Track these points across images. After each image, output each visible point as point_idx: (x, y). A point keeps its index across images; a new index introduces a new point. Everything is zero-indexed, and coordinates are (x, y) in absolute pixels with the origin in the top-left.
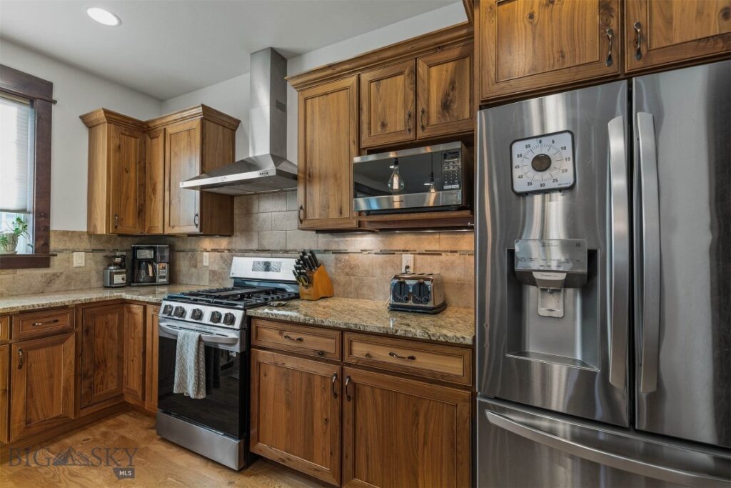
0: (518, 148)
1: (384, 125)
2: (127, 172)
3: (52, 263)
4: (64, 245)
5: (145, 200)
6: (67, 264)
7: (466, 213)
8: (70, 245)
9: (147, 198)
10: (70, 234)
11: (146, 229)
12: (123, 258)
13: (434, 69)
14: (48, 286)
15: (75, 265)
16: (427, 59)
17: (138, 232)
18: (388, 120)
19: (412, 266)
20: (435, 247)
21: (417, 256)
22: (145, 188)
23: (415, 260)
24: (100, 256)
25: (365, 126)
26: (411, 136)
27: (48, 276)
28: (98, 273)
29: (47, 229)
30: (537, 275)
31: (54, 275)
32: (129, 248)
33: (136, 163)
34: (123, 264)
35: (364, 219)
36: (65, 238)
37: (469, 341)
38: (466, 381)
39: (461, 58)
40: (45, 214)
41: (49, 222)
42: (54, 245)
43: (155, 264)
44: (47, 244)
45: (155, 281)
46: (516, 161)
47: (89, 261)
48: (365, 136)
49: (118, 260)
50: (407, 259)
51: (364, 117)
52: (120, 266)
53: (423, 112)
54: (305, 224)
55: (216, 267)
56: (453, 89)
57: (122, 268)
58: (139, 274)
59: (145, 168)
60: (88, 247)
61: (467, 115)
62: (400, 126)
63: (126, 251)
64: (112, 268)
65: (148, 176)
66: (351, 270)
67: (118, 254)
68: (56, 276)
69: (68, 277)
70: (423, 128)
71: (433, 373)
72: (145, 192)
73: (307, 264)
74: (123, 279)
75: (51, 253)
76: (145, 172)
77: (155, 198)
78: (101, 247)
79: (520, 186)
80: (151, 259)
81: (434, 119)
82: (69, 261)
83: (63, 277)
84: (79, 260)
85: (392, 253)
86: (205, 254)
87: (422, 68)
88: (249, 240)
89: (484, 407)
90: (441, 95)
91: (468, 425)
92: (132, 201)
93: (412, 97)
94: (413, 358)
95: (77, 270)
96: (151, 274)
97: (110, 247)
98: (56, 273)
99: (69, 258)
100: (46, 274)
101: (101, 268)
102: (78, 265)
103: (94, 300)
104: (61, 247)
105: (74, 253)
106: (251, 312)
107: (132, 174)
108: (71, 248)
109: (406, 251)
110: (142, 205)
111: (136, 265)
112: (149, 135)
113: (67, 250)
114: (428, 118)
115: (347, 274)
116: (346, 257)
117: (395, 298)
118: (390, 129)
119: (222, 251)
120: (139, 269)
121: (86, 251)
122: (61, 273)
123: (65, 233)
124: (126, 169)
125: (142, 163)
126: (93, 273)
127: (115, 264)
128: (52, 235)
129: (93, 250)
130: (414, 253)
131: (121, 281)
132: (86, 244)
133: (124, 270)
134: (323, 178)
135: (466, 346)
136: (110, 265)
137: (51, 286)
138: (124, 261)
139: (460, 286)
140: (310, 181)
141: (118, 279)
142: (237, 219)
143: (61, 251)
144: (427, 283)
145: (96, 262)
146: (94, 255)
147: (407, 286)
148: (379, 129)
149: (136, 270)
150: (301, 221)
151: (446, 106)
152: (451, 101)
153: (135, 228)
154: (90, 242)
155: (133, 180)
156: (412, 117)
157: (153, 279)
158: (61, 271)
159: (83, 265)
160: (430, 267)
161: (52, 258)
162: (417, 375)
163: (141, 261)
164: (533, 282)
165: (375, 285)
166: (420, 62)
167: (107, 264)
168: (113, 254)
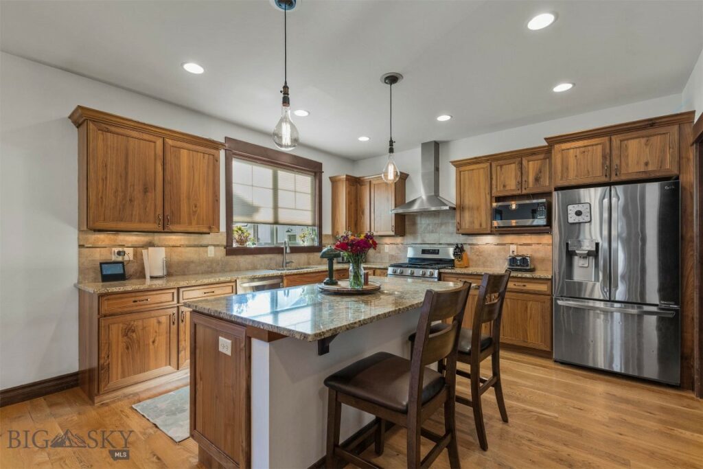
0: (570, 207)
1: (504, 186)
4: (326, 241)
7: (548, 228)
10: (327, 236)
13: (531, 163)
16: (527, 158)
18: (507, 183)
19: (515, 250)
20: (529, 242)
21: (519, 246)
22: (357, 211)
23: (517, 248)
25: (494, 187)
26: (519, 192)
29: (321, 234)
30: (577, 252)
35: (494, 229)
37: (550, 277)
38: (549, 292)
39: (545, 159)
42: (323, 241)
46: (569, 212)
48: (494, 191)
50: (513, 247)
51: (494, 182)
53: (525, 181)
54: (460, 231)
55: (393, 253)
56: (541, 172)
59: (357, 201)
61: (547, 184)
62: (513, 187)
65: (359, 205)
66: (480, 253)
70: (525, 189)
71: (535, 291)
72: (357, 214)
73: (459, 250)
76: (357, 203)
77: (364, 217)
79: (571, 220)
81: (531, 185)
85: (504, 244)
86: (386, 246)
87: (525, 162)
88: (415, 238)
89: (556, 299)
90: (534, 175)
91: (549, 309)
93: (519, 174)
94: (524, 286)
106: (442, 271)
109: (512, 244)
112: (359, 183)
114: (528, 185)
115: (478, 255)
116: (477, 247)
117: (510, 265)
118: (508, 188)
119: (397, 244)
128: (324, 237)
130: (517, 244)
134: (471, 209)
135: (549, 279)
139: (543, 260)
140: (463, 211)
142: (407, 227)
144: (528, 258)
147: (517, 260)
148: (502, 188)
150: (458, 230)
151: (537, 180)
152: (540, 178)
155: (353, 208)
156: (520, 184)
160: (526, 251)
162: (528, 292)
164: (576, 254)
165: (494, 261)
166: (524, 159)
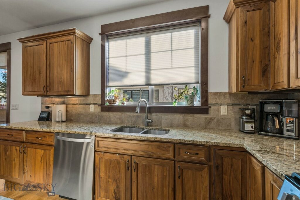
2: (252, 41)
3: (209, 112)
4: (215, 101)
5: (269, 61)
6: (217, 113)
8: (219, 101)
9: (272, 58)
10: (219, 94)
11: (271, 86)
12: (253, 110)
14: (208, 125)
15: (222, 114)
17: (263, 89)
22: (269, 49)
24: (237, 108)
27: (208, 119)
28: (235, 120)
29: (207, 91)
31: (211, 118)
32: (258, 103)
33: (260, 31)
34: (253, 115)
36: (216, 97)
40: (206, 83)
41: (208, 88)
42: (211, 101)
43: (281, 117)
44: (207, 100)
45: (282, 133)
47: (230, 112)
49: (248, 112)
52: (250, 116)
57: (251, 119)
58: (267, 124)
59: (269, 32)
60: (229, 102)
63: (256, 105)
64: (244, 117)
65: (272, 37)
67: (249, 107)
68: (212, 119)
69: (218, 121)
72: (269, 54)
74: (252, 127)
75: (209, 106)
76: (269, 36)
77: (279, 55)
78: (238, 103)
80: (278, 113)
82: (219, 111)
83: (216, 121)
84: (224, 110)
92: (257, 63)
95: (223, 117)
96: (277, 126)
97: (243, 102)
98: (212, 118)
99: (218, 109)
100: (207, 118)
101: (238, 116)
102: (223, 114)
103: (221, 145)
104: (214, 102)
105: (221, 106)
107: (257, 41)
108: (219, 102)
110: (266, 65)
111: (265, 117)
113: (217, 104)
120: (267, 120)
121: (228, 105)
122: (214, 118)
123: (216, 94)
124: (251, 39)
125: (266, 29)
126: (233, 119)
127: (247, 115)
128: (209, 95)
129: (232, 104)
131: (250, 129)
132: (228, 100)
133: (253, 120)
136: (243, 115)
137: (209, 125)
138: (254, 113)
141: (248, 127)
143: (214, 105)
145: (235, 112)
146: (233, 108)
149: (264, 121)
153: (260, 86)
154: (230, 99)
155: (258, 46)
157: (280, 131)
158: (215, 116)
159: (226, 114)
161: (209, 108)
163: (268, 114)
167: (241, 114)
168: (246, 107)
